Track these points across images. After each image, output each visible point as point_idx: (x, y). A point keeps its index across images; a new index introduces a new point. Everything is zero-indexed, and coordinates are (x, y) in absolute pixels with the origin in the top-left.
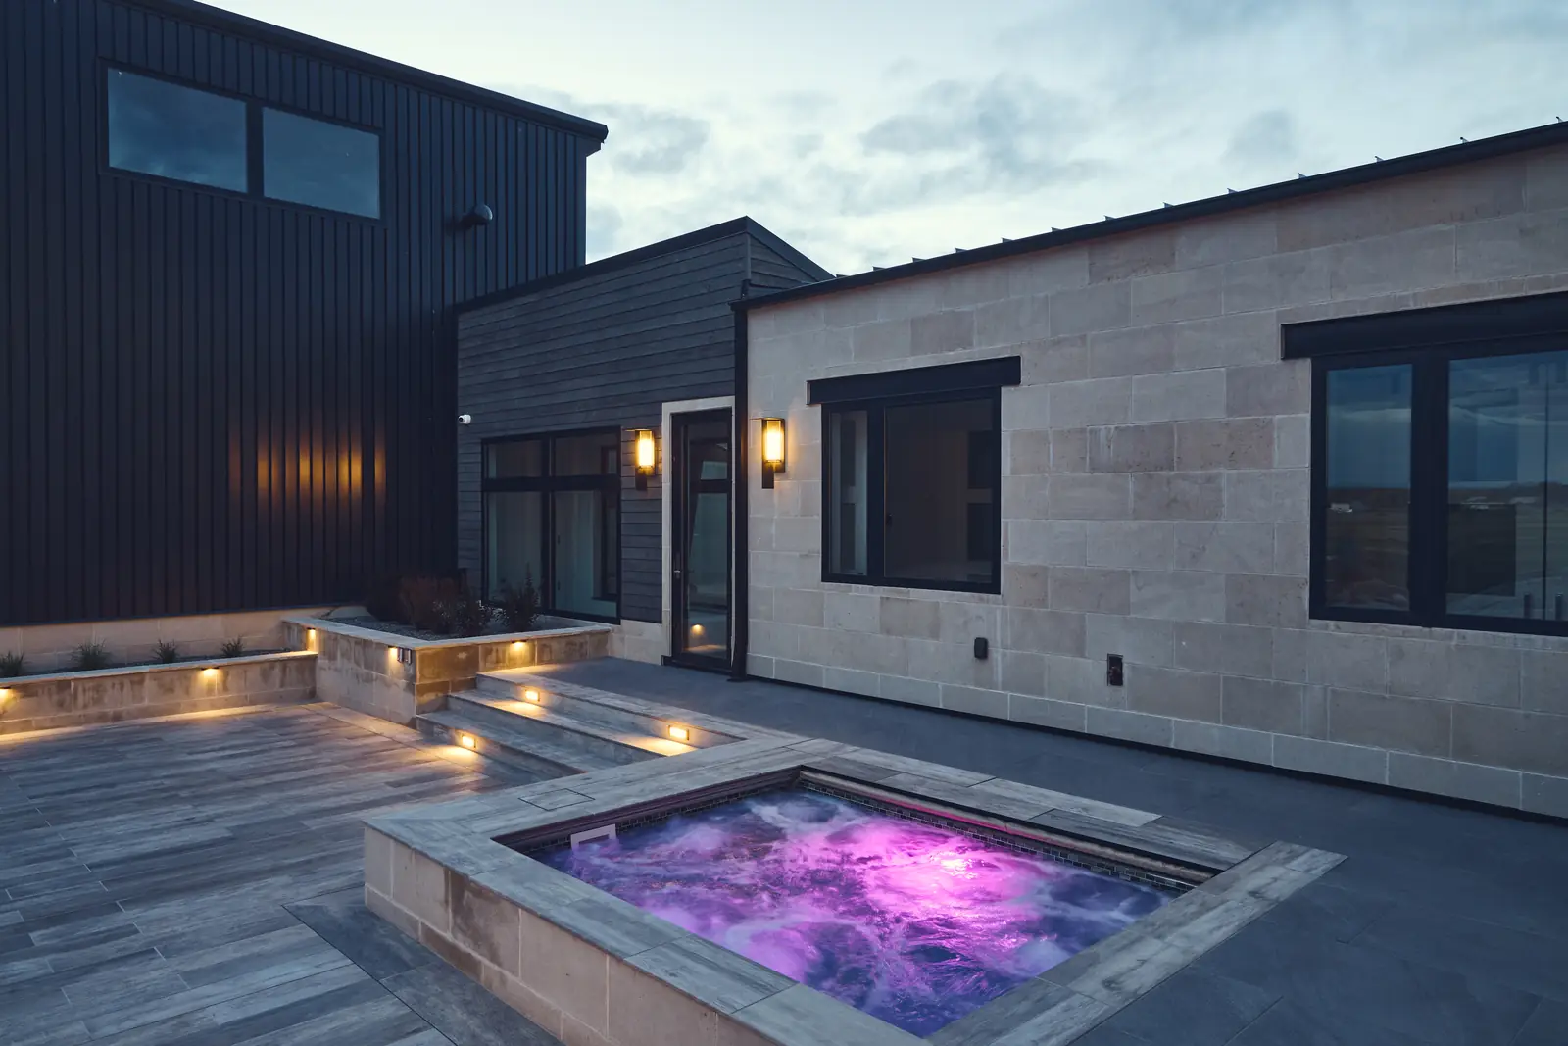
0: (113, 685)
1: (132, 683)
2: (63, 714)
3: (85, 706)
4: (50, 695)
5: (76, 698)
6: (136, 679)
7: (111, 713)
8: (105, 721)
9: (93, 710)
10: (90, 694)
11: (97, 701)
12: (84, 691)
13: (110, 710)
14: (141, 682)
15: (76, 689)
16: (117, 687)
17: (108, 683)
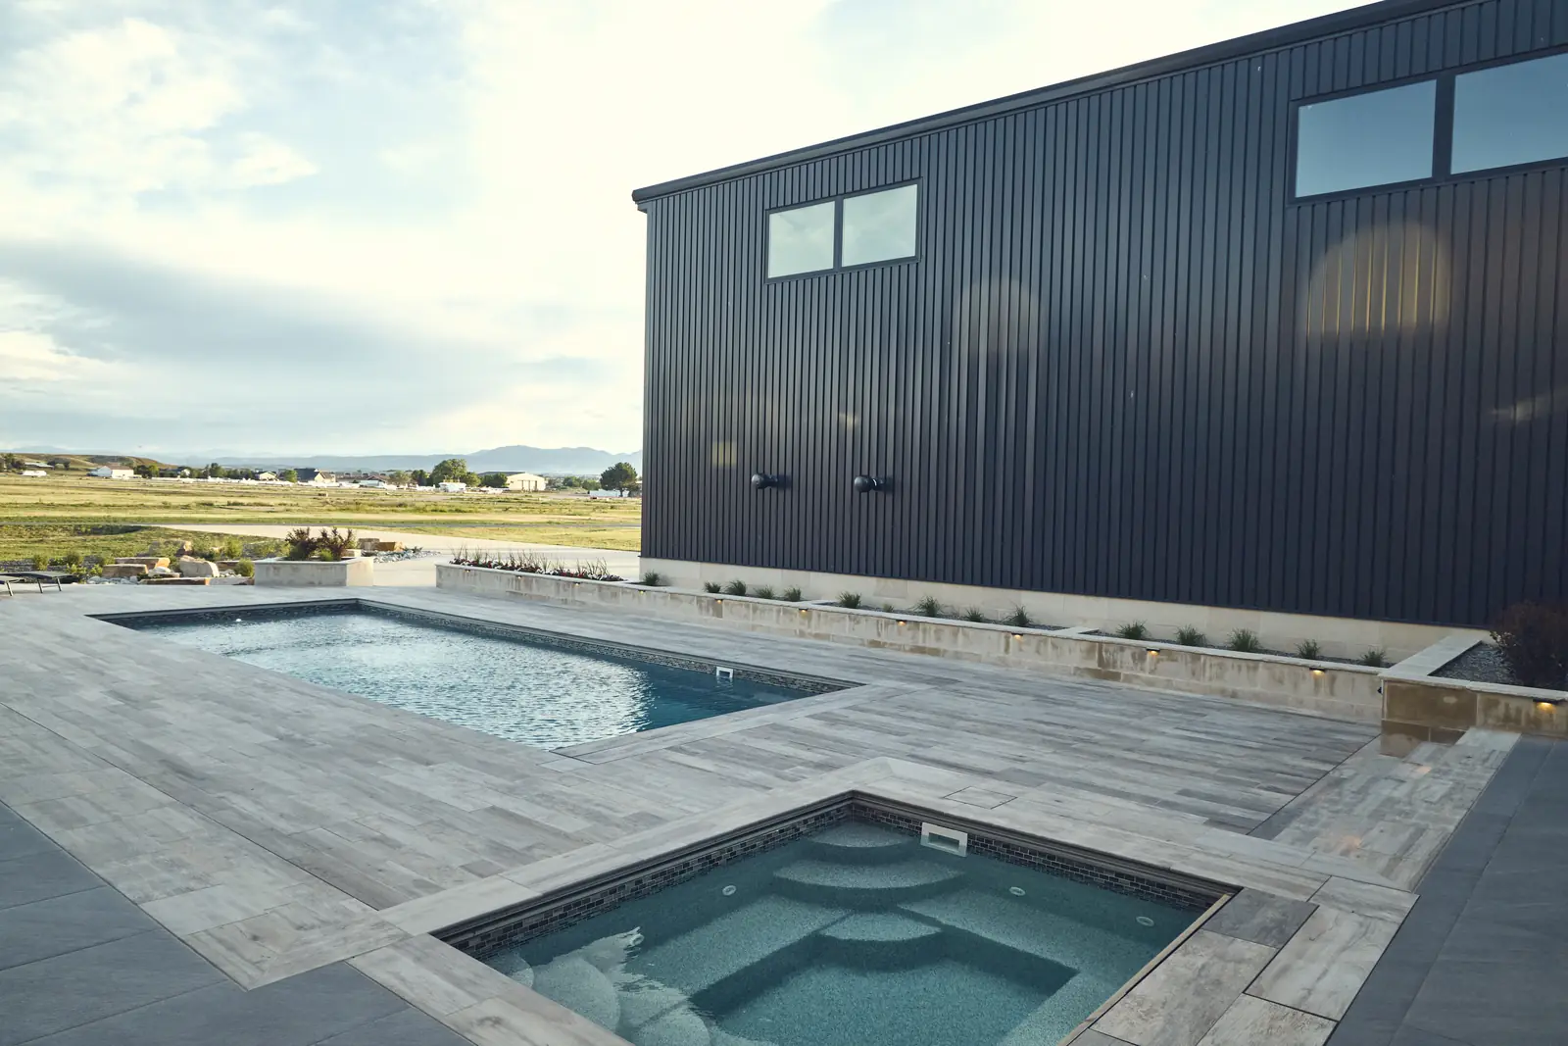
0: (1233, 666)
1: (1248, 667)
2: (1194, 681)
3: (1211, 679)
4: (1186, 663)
5: (1204, 671)
6: (1251, 664)
7: (1230, 690)
8: (1225, 696)
9: (1216, 684)
10: (1214, 669)
11: (1219, 677)
12: (1211, 666)
13: (1230, 687)
14: (1256, 668)
15: (1205, 661)
16: (1236, 668)
17: (1229, 663)
